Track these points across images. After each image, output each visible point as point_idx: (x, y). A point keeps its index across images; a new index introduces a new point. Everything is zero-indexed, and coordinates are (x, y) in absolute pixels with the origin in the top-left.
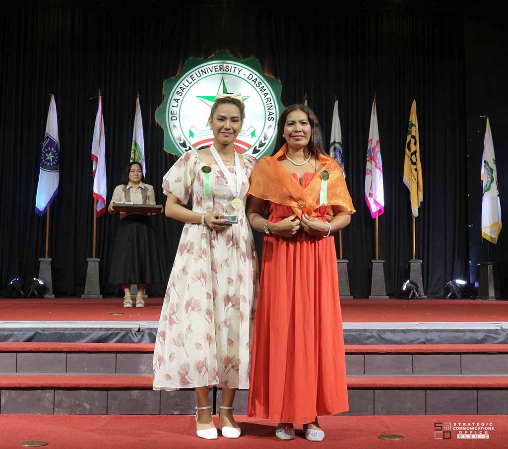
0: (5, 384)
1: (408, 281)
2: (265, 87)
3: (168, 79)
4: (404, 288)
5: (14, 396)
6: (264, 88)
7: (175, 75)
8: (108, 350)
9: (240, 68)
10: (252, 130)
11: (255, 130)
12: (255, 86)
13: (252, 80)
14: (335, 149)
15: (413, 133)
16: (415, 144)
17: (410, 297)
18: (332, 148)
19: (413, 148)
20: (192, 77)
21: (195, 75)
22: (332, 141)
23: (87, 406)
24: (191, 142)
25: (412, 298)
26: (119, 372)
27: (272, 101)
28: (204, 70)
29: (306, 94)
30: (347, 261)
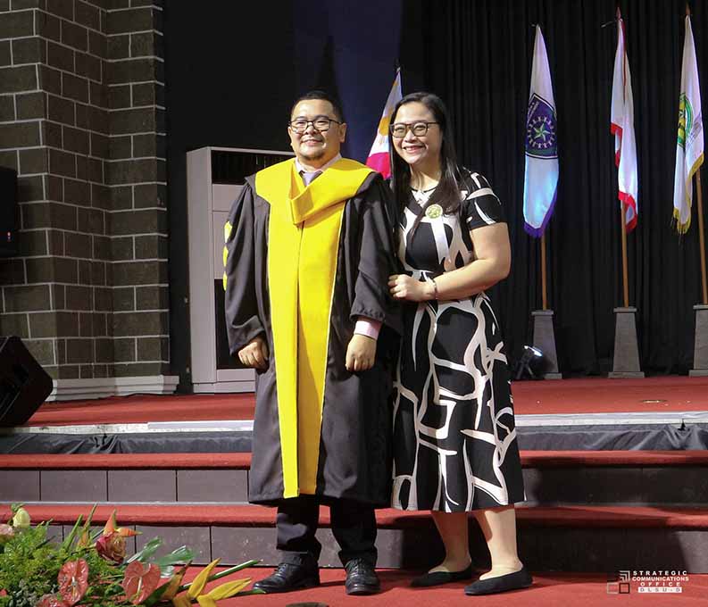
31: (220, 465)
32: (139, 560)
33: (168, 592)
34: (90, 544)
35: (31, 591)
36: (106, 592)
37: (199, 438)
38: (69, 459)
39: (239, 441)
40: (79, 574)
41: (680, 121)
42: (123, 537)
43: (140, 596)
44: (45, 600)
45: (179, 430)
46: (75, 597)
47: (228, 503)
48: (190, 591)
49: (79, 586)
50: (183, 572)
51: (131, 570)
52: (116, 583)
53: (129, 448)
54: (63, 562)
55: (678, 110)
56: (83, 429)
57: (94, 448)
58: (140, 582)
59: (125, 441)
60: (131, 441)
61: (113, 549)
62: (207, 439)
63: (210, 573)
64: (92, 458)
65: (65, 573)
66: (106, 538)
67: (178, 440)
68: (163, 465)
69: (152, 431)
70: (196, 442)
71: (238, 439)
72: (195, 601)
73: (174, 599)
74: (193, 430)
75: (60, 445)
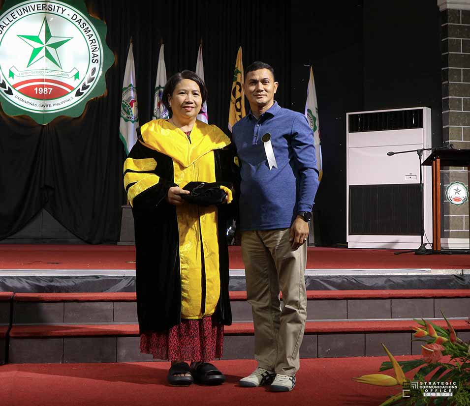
1: (230, 228)
2: (90, 29)
4: (227, 234)
6: (88, 30)
9: (64, 8)
10: (75, 72)
11: (78, 72)
12: (79, 26)
13: (76, 20)
14: (160, 93)
15: (239, 80)
16: (240, 91)
17: (232, 243)
18: (157, 93)
19: (238, 95)
20: (13, 15)
21: (16, 13)
22: (157, 85)
24: (10, 82)
25: (233, 245)
27: (97, 43)
28: (26, 9)
29: (131, 37)
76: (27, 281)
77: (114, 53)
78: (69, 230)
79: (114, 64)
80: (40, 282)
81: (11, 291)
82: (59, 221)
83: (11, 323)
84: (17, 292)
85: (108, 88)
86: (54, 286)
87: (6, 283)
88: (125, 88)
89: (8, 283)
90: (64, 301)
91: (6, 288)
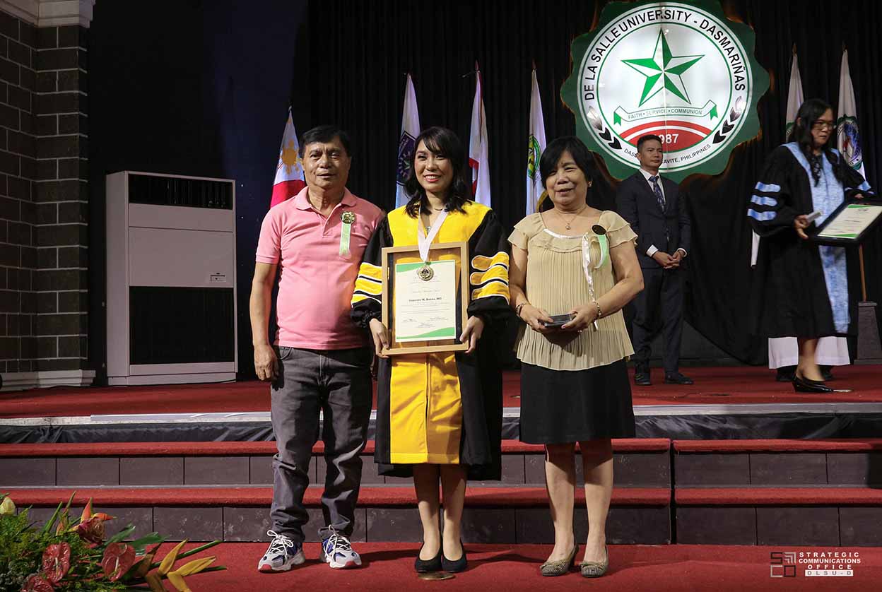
0: (371, 500)
3: (577, 38)
5: (384, 517)
7: (588, 31)
8: (512, 450)
14: (846, 128)
22: (841, 115)
23: (487, 532)
26: (531, 482)
29: (795, 45)
30: (875, 304)
31: (160, 452)
32: (115, 541)
33: (141, 569)
34: (70, 527)
35: (18, 571)
36: (88, 571)
37: (138, 429)
38: (17, 448)
39: (172, 432)
40: (61, 555)
41: (529, 158)
42: (103, 521)
43: (117, 574)
44: (30, 579)
45: (119, 422)
46: (58, 575)
47: (165, 486)
48: (161, 568)
49: (62, 566)
50: (154, 551)
51: (109, 551)
52: (95, 562)
53: (73, 438)
54: (47, 544)
55: (528, 148)
56: (30, 421)
57: (43, 437)
58: (117, 561)
59: (70, 432)
60: (76, 432)
61: (94, 533)
62: (145, 430)
63: (179, 551)
64: (39, 448)
65: (49, 555)
66: (88, 523)
67: (119, 431)
68: (109, 453)
69: (94, 423)
70: (134, 433)
71: (171, 429)
72: (165, 577)
73: (147, 576)
74: (132, 422)
75: (9, 435)
76: (688, 421)
77: (768, 71)
78: (715, 344)
79: (770, 88)
80: (707, 424)
81: (666, 438)
82: (700, 332)
83: (673, 483)
84: (676, 439)
85: (762, 126)
86: (729, 429)
87: (658, 425)
88: (788, 124)
89: (661, 425)
90: (749, 452)
91: (659, 433)
